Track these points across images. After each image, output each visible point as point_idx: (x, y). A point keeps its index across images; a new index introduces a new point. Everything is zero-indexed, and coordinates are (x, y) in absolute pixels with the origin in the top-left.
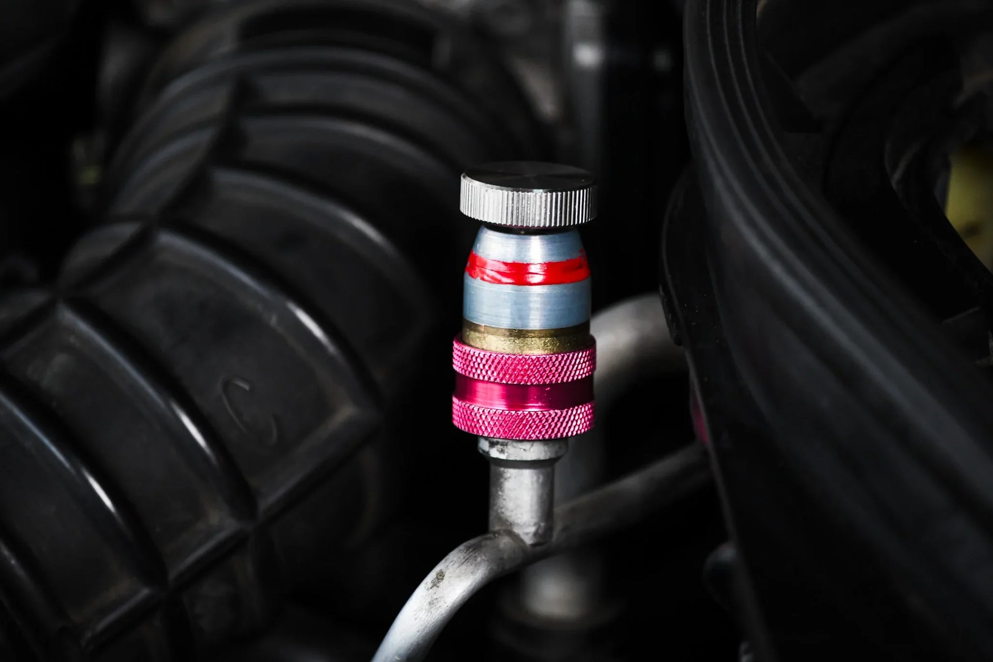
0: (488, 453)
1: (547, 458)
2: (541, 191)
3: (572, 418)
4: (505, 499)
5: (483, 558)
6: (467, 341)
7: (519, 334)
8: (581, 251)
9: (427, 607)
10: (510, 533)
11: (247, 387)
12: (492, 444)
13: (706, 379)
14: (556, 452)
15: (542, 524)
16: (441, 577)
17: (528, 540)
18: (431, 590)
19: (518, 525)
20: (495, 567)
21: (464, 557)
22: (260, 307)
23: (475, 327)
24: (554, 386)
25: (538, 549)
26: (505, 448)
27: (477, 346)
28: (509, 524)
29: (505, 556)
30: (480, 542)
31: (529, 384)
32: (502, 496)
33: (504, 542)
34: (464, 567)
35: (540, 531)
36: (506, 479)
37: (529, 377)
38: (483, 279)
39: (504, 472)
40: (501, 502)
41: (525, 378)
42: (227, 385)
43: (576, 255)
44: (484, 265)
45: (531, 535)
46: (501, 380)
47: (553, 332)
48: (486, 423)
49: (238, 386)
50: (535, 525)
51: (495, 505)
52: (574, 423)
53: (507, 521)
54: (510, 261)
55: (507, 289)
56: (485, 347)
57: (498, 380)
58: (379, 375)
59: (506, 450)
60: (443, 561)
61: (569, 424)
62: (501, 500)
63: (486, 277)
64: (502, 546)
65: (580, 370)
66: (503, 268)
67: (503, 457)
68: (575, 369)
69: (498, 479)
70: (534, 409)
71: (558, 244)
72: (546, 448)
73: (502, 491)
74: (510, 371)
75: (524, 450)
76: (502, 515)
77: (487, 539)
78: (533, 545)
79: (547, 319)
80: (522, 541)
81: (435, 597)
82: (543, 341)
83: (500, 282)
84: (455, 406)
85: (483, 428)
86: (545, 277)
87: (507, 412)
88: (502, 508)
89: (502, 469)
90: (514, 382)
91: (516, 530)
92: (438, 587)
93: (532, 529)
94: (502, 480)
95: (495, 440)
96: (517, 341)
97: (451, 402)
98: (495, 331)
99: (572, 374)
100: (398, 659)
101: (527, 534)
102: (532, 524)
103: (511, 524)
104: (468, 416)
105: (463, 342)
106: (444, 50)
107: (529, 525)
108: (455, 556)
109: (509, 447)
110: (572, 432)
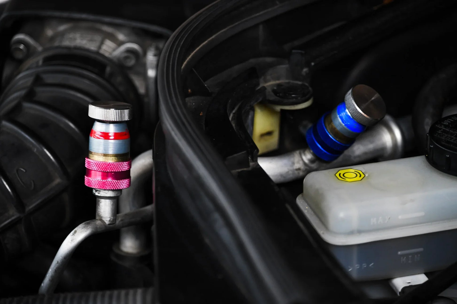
0: (95, 194)
1: (113, 196)
2: (113, 109)
3: (121, 183)
4: (100, 209)
5: (90, 227)
6: (89, 157)
7: (105, 155)
8: (126, 130)
9: (71, 241)
10: (101, 220)
11: (24, 171)
12: (96, 191)
13: (157, 170)
14: (117, 194)
15: (112, 218)
16: (76, 232)
17: (107, 223)
18: (72, 236)
19: (104, 217)
20: (94, 230)
21: (84, 226)
22: (31, 146)
23: (91, 153)
24: (115, 173)
25: (111, 226)
26: (100, 192)
27: (92, 159)
28: (101, 217)
29: (98, 227)
30: (90, 222)
31: (107, 171)
32: (99, 208)
33: (98, 222)
34: (83, 229)
35: (111, 220)
36: (100, 202)
37: (107, 169)
38: (94, 137)
39: (100, 200)
40: (99, 210)
41: (106, 170)
42: (17, 170)
43: (124, 131)
44: (95, 132)
45: (108, 221)
46: (98, 170)
47: (115, 155)
48: (93, 184)
49: (21, 170)
50: (109, 218)
51: (97, 211)
52: (122, 185)
53: (101, 216)
54: (102, 132)
55: (102, 141)
56: (94, 159)
57: (97, 170)
58: (69, 170)
59: (100, 193)
60: (77, 227)
61: (120, 185)
62: (99, 209)
63: (95, 137)
64: (97, 223)
65: (124, 168)
66: (100, 134)
67: (99, 195)
68: (122, 167)
69: (98, 202)
70: (110, 180)
71: (118, 127)
72: (113, 193)
73: (99, 206)
74: (101, 167)
75: (106, 193)
76: (99, 214)
77: (92, 221)
78: (109, 224)
79: (113, 151)
80: (105, 223)
81: (73, 238)
82: (112, 158)
83: (99, 138)
84: (85, 179)
85: (92, 185)
86: (114, 137)
87: (101, 181)
88: (99, 212)
89: (99, 199)
90: (102, 170)
91: (103, 219)
92: (74, 235)
93: (109, 219)
94: (99, 203)
95: (97, 189)
96: (104, 158)
97: (84, 177)
98: (97, 154)
99: (121, 169)
100: (61, 258)
101: (107, 220)
102: (109, 217)
103: (102, 217)
104: (89, 182)
105: (88, 158)
106: (108, 69)
107: (108, 218)
108: (81, 226)
109: (101, 192)
110: (121, 188)
